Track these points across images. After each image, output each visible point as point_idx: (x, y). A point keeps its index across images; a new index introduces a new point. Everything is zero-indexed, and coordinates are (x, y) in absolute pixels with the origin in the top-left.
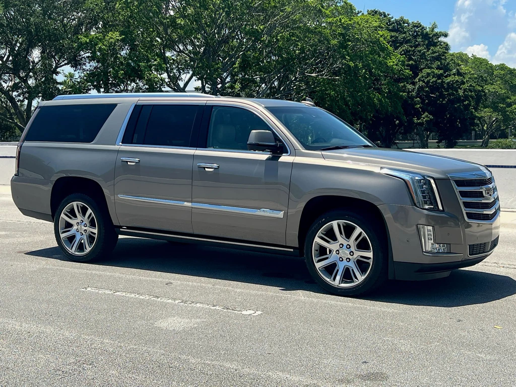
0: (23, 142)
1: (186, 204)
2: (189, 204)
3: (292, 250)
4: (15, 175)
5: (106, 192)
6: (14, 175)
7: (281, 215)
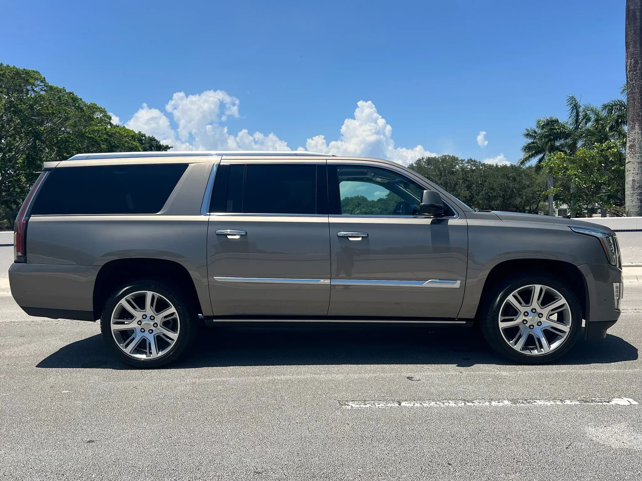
0: (29, 216)
1: (322, 281)
2: (327, 282)
3: (464, 322)
4: (15, 262)
5: (194, 274)
6: (13, 262)
7: (457, 285)
